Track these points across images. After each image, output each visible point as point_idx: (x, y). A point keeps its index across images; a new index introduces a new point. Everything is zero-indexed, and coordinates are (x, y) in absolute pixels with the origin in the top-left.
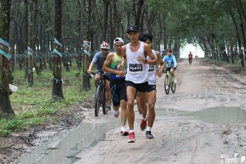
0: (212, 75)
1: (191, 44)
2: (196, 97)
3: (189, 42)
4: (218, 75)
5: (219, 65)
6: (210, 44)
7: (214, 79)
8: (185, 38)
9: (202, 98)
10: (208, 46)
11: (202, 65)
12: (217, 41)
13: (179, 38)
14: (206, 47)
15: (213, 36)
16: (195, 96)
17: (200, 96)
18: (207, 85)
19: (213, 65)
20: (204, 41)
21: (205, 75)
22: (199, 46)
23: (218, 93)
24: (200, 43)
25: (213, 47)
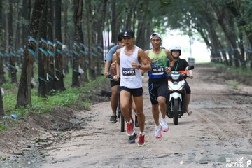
0: (230, 105)
1: (178, 31)
2: (190, 161)
3: (174, 25)
4: (244, 106)
5: (246, 83)
6: (224, 29)
7: (233, 115)
8: (164, 14)
9: (203, 162)
10: (220, 34)
11: (206, 81)
12: (243, 23)
13: (149, 15)
14: (214, 37)
15: (234, 10)
16: (186, 157)
17: (199, 157)
18: (218, 129)
19: (231, 82)
20: (210, 21)
21: (211, 105)
22: (197, 35)
23: (243, 149)
24: (199, 27)
25: (231, 38)
